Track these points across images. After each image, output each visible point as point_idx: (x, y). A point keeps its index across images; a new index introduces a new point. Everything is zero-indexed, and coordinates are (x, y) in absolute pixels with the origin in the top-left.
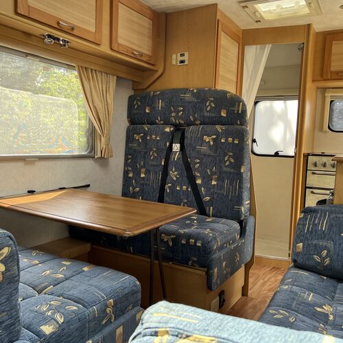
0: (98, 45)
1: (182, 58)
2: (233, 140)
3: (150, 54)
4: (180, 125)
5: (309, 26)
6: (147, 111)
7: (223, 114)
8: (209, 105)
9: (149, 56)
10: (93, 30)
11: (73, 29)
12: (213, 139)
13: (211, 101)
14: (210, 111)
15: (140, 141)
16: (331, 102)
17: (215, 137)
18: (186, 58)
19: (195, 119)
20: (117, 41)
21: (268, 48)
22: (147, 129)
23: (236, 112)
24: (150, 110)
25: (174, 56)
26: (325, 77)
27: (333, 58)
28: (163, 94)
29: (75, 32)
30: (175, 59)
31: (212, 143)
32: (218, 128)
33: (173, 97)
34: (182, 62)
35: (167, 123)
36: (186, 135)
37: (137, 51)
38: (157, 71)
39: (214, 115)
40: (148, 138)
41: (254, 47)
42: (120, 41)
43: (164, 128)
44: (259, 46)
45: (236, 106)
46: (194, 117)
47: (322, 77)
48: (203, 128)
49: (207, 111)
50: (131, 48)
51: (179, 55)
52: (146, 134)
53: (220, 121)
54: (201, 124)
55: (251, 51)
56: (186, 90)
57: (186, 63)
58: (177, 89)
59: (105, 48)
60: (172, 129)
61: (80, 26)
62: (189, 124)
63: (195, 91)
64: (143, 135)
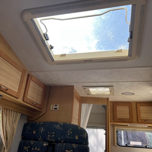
0: (17, 98)
1: (56, 107)
3: (40, 104)
4: (52, 142)
5: (108, 99)
6: (34, 133)
7: (77, 138)
8: (69, 132)
9: (40, 105)
10: (16, 91)
11: (7, 90)
13: (70, 130)
14: (69, 136)
15: (27, 150)
16: (117, 131)
17: (72, 151)
18: (57, 107)
19: (61, 139)
20: (27, 96)
21: (91, 106)
22: (32, 143)
23: (83, 137)
25: (52, 106)
27: (118, 112)
28: (44, 124)
29: (8, 92)
30: (52, 107)
32: (74, 145)
33: (50, 126)
34: (56, 109)
35: (45, 140)
36: (55, 149)
37: (35, 102)
38: (42, 112)
39: (71, 138)
40: (33, 149)
41: (85, 104)
42: (28, 97)
43: (43, 144)
44: (87, 104)
45: (83, 134)
46: (61, 138)
47: (114, 120)
48: (65, 145)
49: (68, 136)
50: (33, 101)
51: (54, 105)
52: (31, 147)
53: (76, 142)
54: (64, 142)
55: (84, 106)
56: (57, 123)
57: (58, 109)
58: (52, 122)
59: (20, 100)
60: (47, 144)
61: (11, 89)
62: (58, 142)
63: (62, 124)
64: (29, 147)
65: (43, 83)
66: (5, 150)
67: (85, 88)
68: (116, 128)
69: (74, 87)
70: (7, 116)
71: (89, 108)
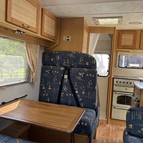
0: (37, 33)
1: (68, 38)
2: (92, 75)
3: (54, 36)
4: (67, 67)
5: (115, 28)
6: (52, 60)
7: (87, 64)
8: (81, 60)
10: (35, 27)
11: (28, 27)
12: (83, 74)
13: (82, 58)
14: (81, 62)
15: (49, 73)
16: (119, 56)
17: (84, 73)
18: (69, 38)
19: (75, 65)
20: (44, 31)
21: (99, 35)
22: (52, 68)
23: (93, 63)
24: (53, 59)
25: (64, 37)
26: (119, 48)
27: (122, 40)
28: (60, 53)
29: (29, 29)
30: (65, 38)
31: (82, 76)
32: (85, 69)
33: (65, 55)
34: (68, 40)
35: (61, 65)
36: (70, 72)
38: (56, 43)
39: (83, 64)
40: (53, 72)
41: (93, 34)
43: (60, 68)
44: (95, 34)
45: (93, 61)
46: (74, 64)
47: (118, 47)
48: (78, 69)
49: (80, 62)
50: (49, 34)
51: (66, 37)
52: (51, 70)
53: (86, 67)
54: (77, 67)
55: (92, 35)
56: (70, 52)
57: (70, 41)
58: (66, 52)
59: (39, 35)
60: (64, 69)
61: (31, 25)
62: (72, 67)
63: (75, 53)
64: (50, 70)
65: (55, 16)
66: (34, 73)
67: (95, 20)
68: (119, 54)
69: (84, 19)
70: (30, 48)
71: (97, 38)
